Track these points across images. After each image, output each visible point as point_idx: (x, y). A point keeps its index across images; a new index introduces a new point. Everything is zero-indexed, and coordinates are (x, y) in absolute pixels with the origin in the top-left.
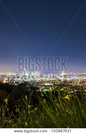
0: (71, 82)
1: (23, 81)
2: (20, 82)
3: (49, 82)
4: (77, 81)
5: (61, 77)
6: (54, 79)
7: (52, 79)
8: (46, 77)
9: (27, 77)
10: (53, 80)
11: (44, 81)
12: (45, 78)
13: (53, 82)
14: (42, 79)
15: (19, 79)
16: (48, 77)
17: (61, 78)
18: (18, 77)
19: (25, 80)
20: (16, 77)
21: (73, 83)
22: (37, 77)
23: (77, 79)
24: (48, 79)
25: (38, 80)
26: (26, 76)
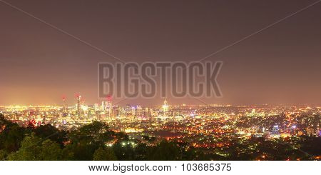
0: (183, 126)
1: (76, 123)
2: (70, 125)
3: (133, 125)
4: (198, 124)
5: (162, 113)
6: (144, 119)
7: (140, 119)
8: (128, 115)
9: (86, 115)
10: (143, 122)
11: (124, 124)
12: (125, 117)
13: (143, 125)
14: (119, 118)
15: (68, 119)
16: (131, 114)
17: (160, 117)
18: (65, 115)
19: (79, 121)
20: (60, 114)
21: (190, 127)
22: (107, 114)
23: (198, 117)
24: (131, 119)
25: (109, 120)
26: (83, 113)
